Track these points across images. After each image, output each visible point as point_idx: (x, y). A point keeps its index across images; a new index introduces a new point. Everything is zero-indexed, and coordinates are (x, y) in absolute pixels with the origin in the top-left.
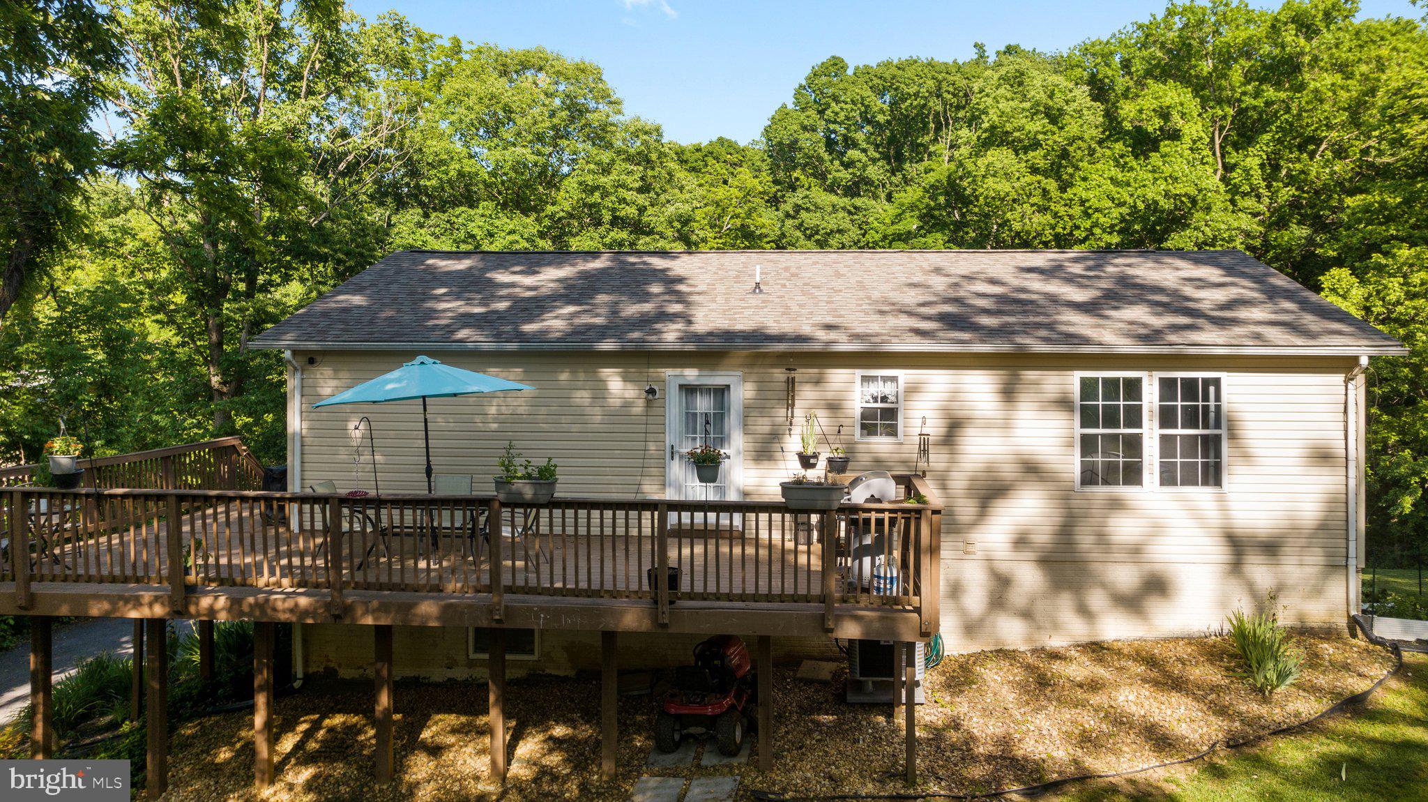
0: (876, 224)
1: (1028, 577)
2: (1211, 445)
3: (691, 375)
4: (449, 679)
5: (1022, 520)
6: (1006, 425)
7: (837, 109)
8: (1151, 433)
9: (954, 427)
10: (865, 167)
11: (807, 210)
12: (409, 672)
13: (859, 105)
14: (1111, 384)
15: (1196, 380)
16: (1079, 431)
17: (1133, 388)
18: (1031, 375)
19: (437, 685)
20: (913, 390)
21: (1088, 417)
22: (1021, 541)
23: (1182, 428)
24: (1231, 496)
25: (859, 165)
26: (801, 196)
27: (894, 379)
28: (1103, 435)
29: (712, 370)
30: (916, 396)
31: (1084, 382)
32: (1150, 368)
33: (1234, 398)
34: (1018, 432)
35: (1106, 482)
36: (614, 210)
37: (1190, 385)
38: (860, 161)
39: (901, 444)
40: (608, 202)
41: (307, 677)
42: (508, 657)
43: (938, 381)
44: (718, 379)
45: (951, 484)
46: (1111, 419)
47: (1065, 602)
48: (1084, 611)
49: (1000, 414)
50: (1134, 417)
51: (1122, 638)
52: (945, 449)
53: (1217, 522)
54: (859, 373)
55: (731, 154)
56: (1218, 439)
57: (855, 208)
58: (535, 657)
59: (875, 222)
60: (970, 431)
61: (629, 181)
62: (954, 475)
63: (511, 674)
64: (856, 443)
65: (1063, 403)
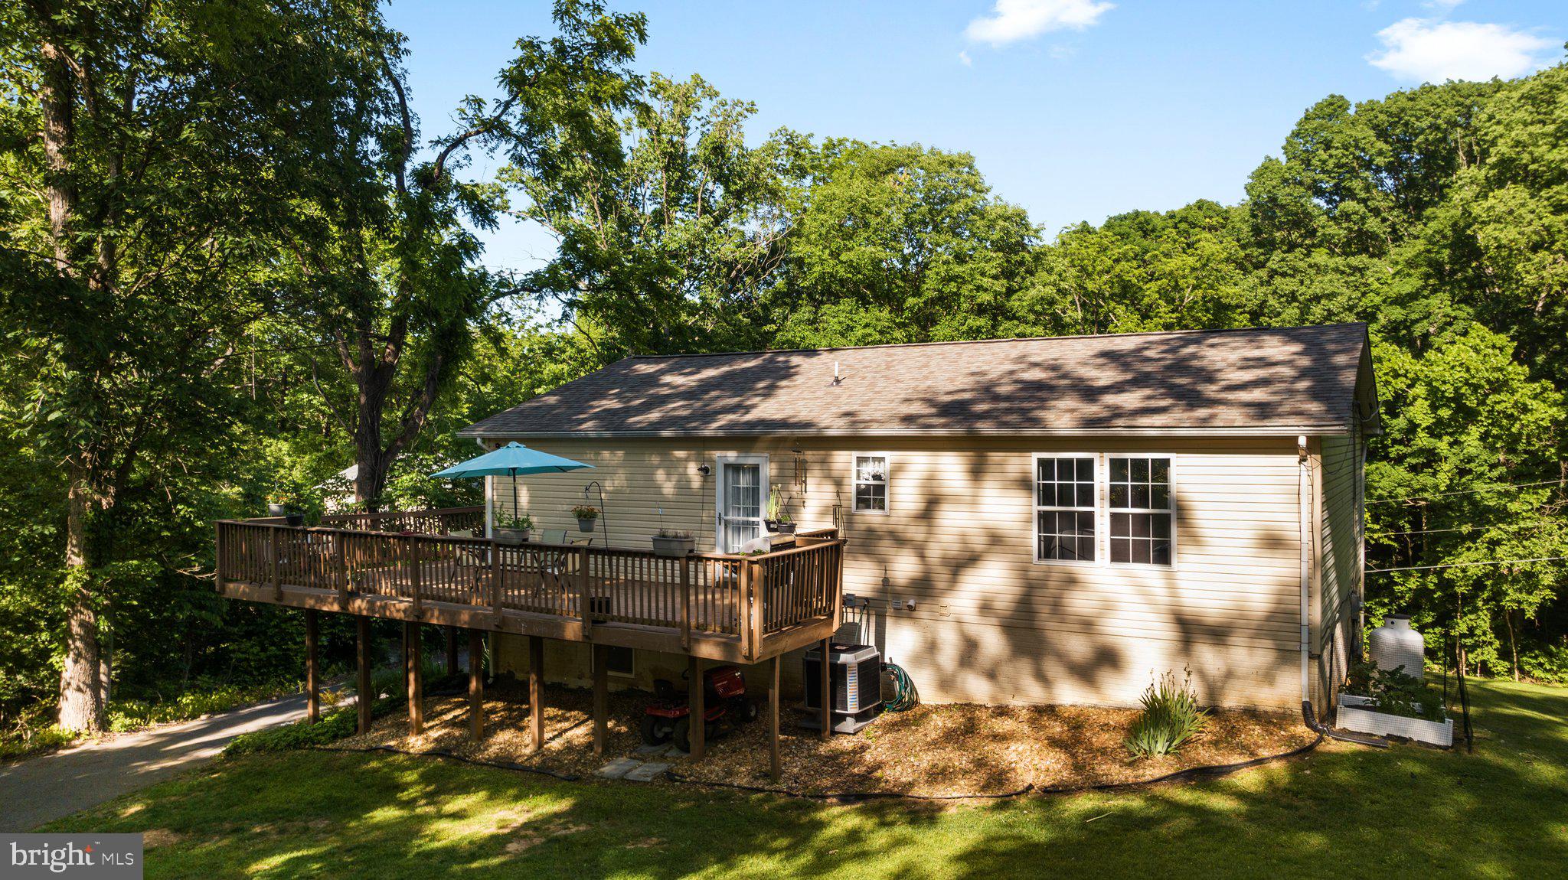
0: (1376, 285)
1: (992, 642)
2: (1162, 525)
3: (731, 456)
4: (580, 687)
5: (988, 588)
6: (974, 502)
7: (1325, 156)
8: (1102, 513)
9: (931, 505)
10: (1363, 218)
11: (1284, 275)
12: (556, 679)
13: (1352, 149)
14: (1066, 465)
15: (1145, 461)
16: (1036, 508)
17: (1086, 469)
18: (995, 457)
19: (571, 691)
20: (898, 469)
21: (1046, 496)
22: (986, 608)
23: (1133, 506)
24: (1179, 575)
25: (1354, 217)
26: (1277, 259)
27: (881, 459)
28: (1060, 513)
29: (747, 452)
30: (901, 475)
31: (1042, 463)
32: (1101, 450)
33: (1182, 479)
34: (983, 508)
35: (1063, 557)
36: (972, 298)
37: (1140, 466)
38: (1356, 213)
39: (888, 516)
40: (965, 290)
41: (497, 676)
42: (610, 673)
43: (919, 461)
44: (751, 461)
45: (928, 553)
46: (1065, 498)
47: (1025, 667)
48: (1042, 677)
49: (968, 492)
50: (1087, 496)
51: (1078, 704)
52: (924, 522)
53: (1166, 600)
54: (855, 454)
55: (1211, 218)
56: (1168, 517)
57: (1350, 267)
58: (633, 676)
59: (1376, 283)
60: (944, 507)
61: (987, 269)
62: (932, 545)
63: (612, 687)
64: (853, 515)
65: (1024, 483)
